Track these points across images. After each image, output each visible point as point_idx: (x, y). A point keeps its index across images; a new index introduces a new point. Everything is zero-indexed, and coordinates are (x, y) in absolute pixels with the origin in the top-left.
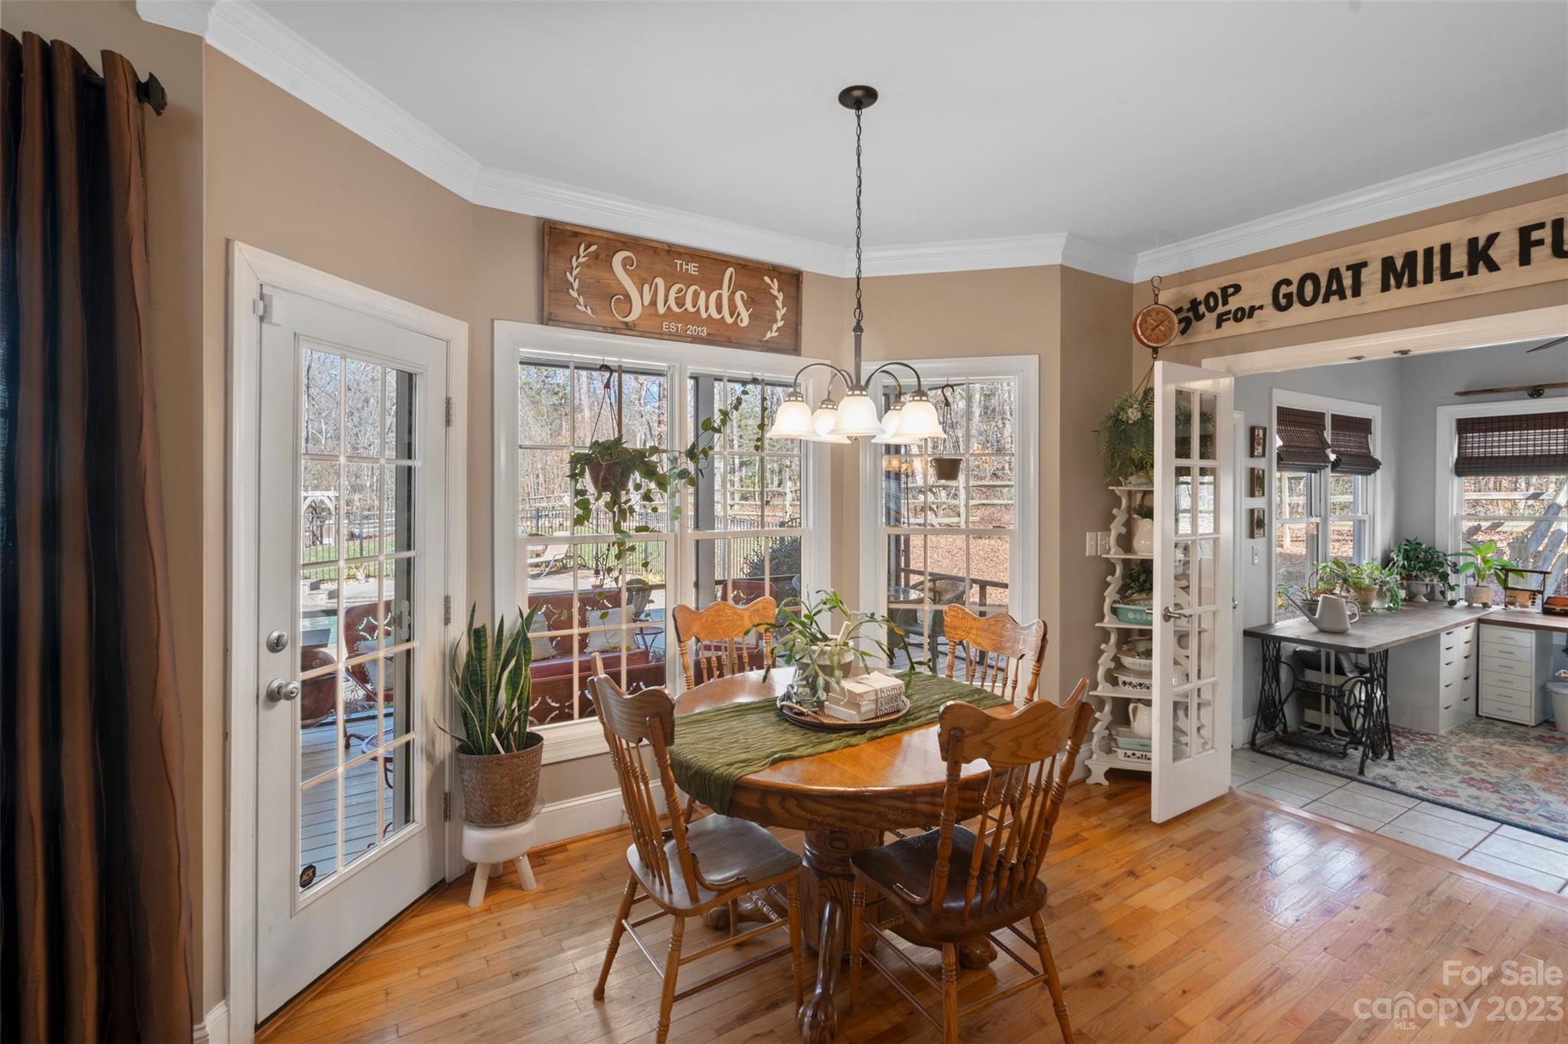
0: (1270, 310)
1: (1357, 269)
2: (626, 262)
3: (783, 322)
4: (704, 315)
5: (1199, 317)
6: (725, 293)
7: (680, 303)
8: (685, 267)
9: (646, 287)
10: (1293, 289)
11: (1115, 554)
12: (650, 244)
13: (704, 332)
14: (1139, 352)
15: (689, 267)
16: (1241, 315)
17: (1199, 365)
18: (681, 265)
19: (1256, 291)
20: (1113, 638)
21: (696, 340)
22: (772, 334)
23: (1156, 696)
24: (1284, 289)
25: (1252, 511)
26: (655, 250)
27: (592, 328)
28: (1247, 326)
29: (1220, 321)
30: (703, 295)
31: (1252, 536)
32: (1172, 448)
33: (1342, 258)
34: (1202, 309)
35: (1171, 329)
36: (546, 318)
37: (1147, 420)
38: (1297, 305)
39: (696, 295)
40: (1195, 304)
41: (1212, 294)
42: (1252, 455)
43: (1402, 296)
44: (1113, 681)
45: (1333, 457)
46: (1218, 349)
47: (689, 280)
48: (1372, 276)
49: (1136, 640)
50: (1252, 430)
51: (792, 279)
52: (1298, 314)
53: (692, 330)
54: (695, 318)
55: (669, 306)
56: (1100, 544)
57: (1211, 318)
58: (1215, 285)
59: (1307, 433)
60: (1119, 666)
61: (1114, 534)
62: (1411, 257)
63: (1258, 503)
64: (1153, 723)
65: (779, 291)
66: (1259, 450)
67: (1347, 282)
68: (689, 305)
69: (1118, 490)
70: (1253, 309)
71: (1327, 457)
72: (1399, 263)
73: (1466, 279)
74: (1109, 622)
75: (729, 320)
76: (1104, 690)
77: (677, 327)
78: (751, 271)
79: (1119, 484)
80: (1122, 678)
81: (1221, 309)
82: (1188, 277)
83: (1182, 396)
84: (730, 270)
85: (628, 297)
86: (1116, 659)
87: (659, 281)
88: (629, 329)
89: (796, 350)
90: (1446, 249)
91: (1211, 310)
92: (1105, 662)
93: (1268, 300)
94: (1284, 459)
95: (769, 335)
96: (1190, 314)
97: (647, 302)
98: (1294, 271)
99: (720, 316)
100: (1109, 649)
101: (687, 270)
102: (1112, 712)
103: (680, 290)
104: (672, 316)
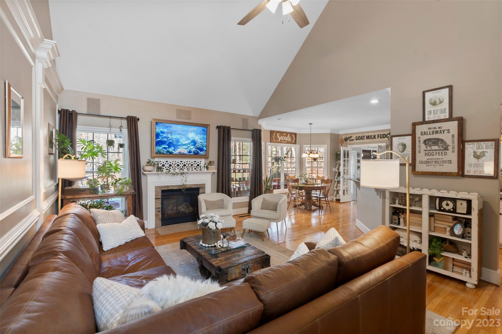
0: (355, 140)
1: (364, 136)
2: (279, 134)
3: (294, 140)
5: (348, 140)
6: (288, 137)
9: (280, 137)
10: (358, 138)
11: (337, 171)
13: (286, 142)
14: (340, 145)
16: (352, 140)
17: (347, 147)
18: (284, 134)
19: (354, 138)
20: (337, 182)
21: (285, 143)
22: (293, 142)
23: (341, 189)
24: (357, 138)
25: (358, 166)
26: (282, 132)
27: (275, 142)
28: (353, 142)
29: (350, 140)
31: (358, 169)
32: (343, 157)
33: (363, 135)
34: (348, 139)
35: (344, 142)
36: (271, 142)
37: (340, 153)
38: (358, 140)
39: (285, 138)
40: (347, 138)
41: (349, 137)
42: (358, 157)
43: (368, 140)
44: (337, 188)
45: (372, 157)
46: (350, 144)
47: (285, 136)
48: (365, 137)
49: (339, 182)
50: (358, 153)
51: (295, 134)
52: (358, 141)
53: (285, 142)
54: (285, 141)
56: (335, 169)
57: (349, 140)
58: (349, 136)
59: (368, 154)
60: (337, 186)
61: (337, 168)
62: (369, 136)
63: (359, 164)
64: (341, 192)
65: (294, 136)
66: (359, 156)
67: (363, 138)
69: (337, 162)
70: (354, 140)
71: (371, 157)
72: (368, 136)
73: (373, 139)
74: (336, 180)
75: (289, 140)
76: (335, 189)
77: (283, 142)
78: (291, 134)
79: (337, 161)
80: (338, 187)
81: (350, 139)
82: (346, 134)
83: (344, 151)
84: (289, 134)
86: (337, 185)
87: (282, 136)
88: (278, 142)
89: (296, 144)
90: (372, 136)
91: (349, 139)
92: (335, 185)
93: (355, 139)
94: (364, 158)
96: (346, 139)
97: (280, 139)
98: (358, 135)
100: (336, 183)
102: (336, 192)
104: (283, 140)
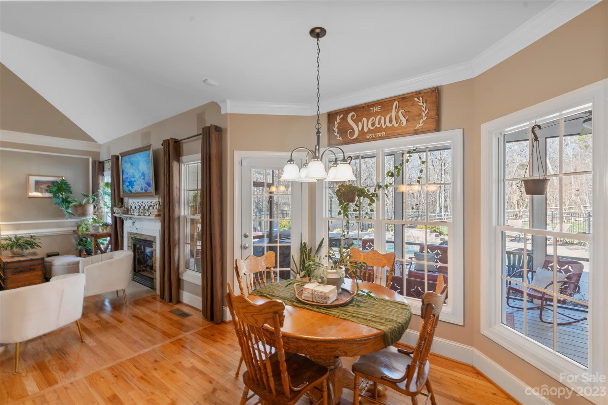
2: (353, 116)
3: (426, 117)
4: (384, 127)
6: (394, 114)
7: (373, 124)
8: (375, 109)
9: (360, 123)
12: (360, 106)
13: (384, 134)
15: (376, 109)
18: (373, 109)
21: (380, 138)
26: (363, 107)
30: (383, 118)
36: (329, 145)
39: (380, 119)
47: (377, 114)
53: (379, 135)
54: (380, 129)
55: (369, 128)
65: (423, 103)
68: (377, 125)
75: (396, 125)
77: (372, 135)
78: (407, 98)
84: (397, 103)
85: (353, 129)
87: (365, 119)
88: (356, 141)
89: (439, 129)
95: (418, 126)
97: (360, 129)
99: (391, 125)
101: (376, 110)
103: (373, 119)
104: (370, 131)
